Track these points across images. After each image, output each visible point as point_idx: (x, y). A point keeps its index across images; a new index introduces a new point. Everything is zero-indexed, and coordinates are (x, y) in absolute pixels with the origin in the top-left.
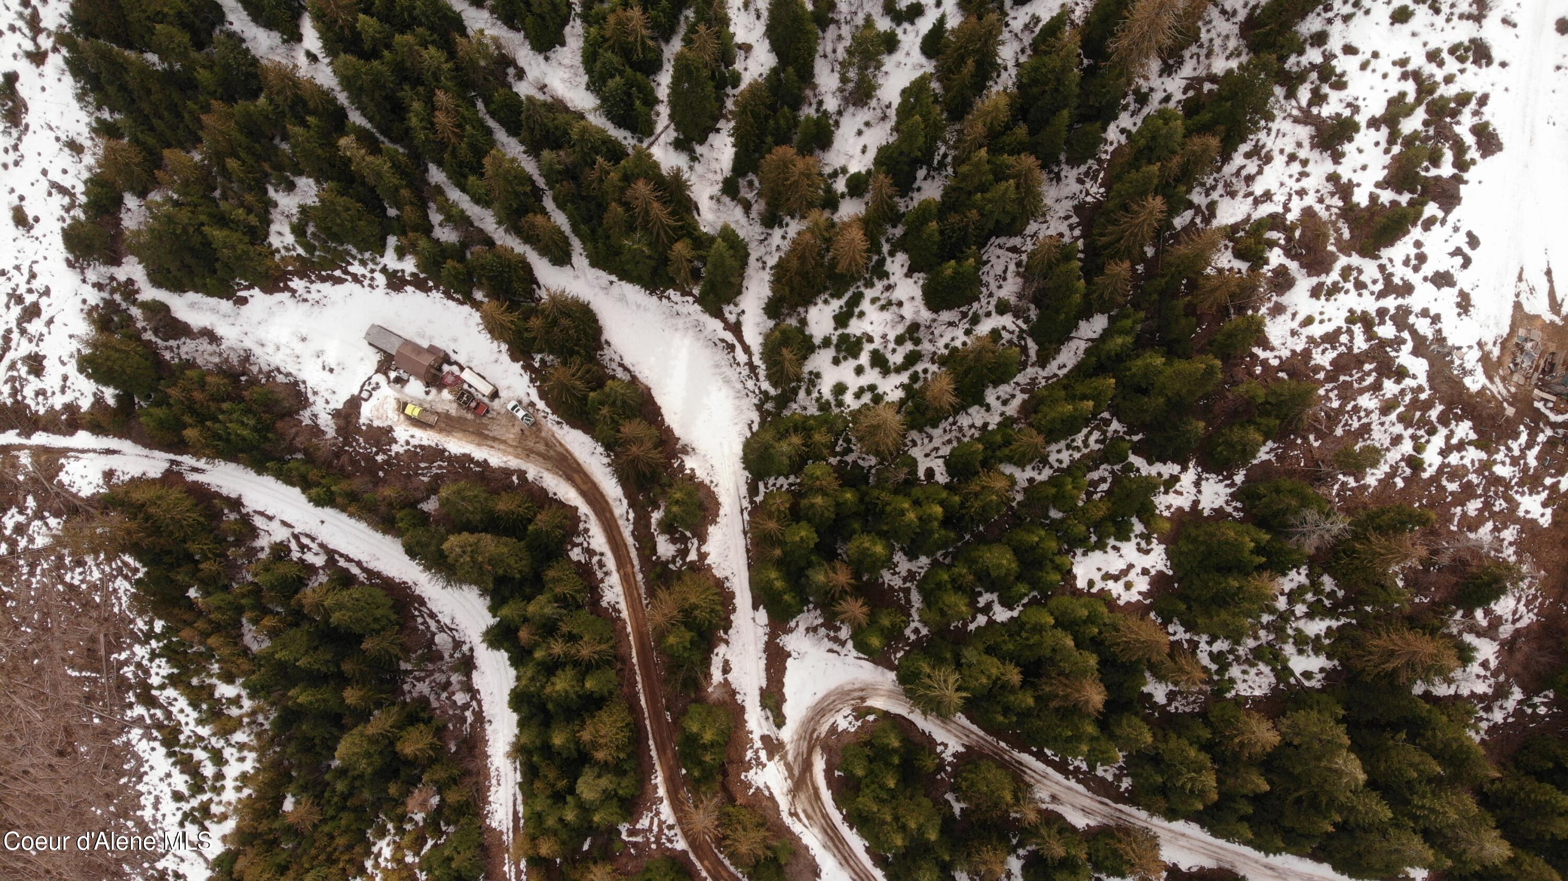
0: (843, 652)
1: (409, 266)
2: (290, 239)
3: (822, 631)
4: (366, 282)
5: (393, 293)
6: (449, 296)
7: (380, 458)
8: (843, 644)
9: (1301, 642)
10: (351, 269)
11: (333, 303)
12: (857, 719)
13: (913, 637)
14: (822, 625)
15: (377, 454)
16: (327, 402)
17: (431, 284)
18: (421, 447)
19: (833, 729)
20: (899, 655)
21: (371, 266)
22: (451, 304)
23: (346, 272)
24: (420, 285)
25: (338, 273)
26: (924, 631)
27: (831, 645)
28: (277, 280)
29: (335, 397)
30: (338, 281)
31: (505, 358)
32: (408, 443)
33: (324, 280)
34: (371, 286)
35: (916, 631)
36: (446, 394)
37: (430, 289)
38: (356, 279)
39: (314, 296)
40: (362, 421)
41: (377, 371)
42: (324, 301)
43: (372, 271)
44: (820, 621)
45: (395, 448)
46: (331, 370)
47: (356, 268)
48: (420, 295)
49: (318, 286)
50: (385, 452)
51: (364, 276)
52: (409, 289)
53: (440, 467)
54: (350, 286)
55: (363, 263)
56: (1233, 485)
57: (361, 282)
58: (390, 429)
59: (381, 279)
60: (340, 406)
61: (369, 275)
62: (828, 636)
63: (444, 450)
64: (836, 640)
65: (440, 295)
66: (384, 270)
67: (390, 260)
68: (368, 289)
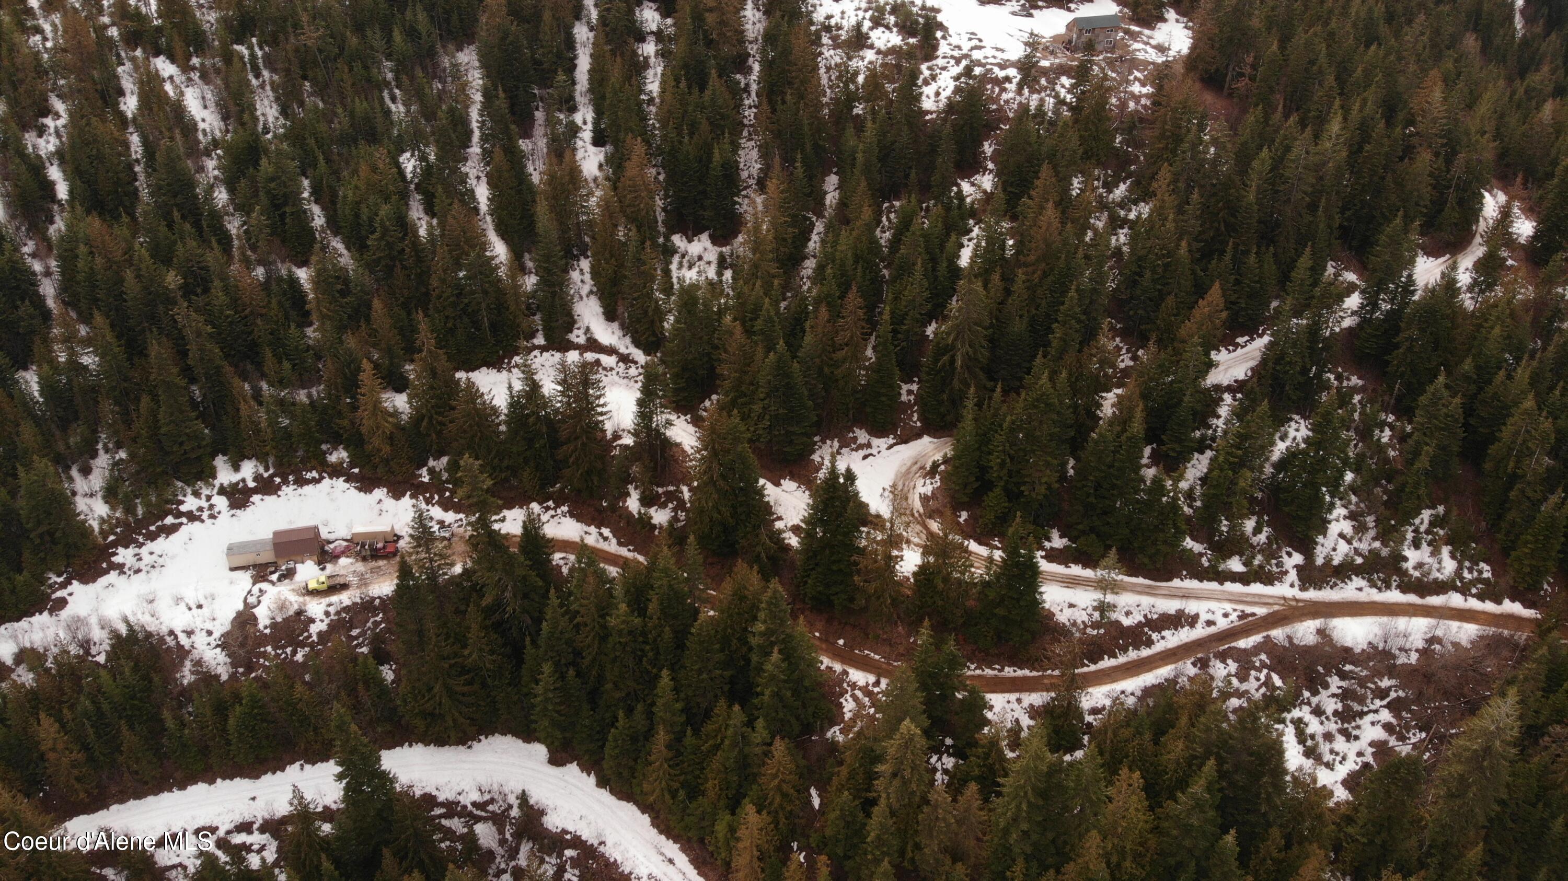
0: (874, 451)
1: (248, 470)
2: (101, 509)
3: (844, 450)
4: (205, 515)
5: (238, 512)
6: (301, 482)
7: (299, 657)
8: (869, 445)
9: (1122, 204)
10: (183, 508)
11: (173, 557)
12: (933, 478)
13: (912, 398)
14: (841, 447)
15: (294, 653)
16: (210, 633)
17: (278, 480)
18: (346, 609)
19: (924, 499)
20: (915, 419)
21: (205, 492)
22: (308, 489)
23: (179, 514)
24: (267, 487)
25: (169, 520)
26: (915, 387)
27: (862, 453)
28: (98, 561)
29: (216, 623)
30: (173, 529)
31: (389, 502)
32: (327, 614)
33: (152, 537)
34: (212, 517)
35: (910, 392)
36: (343, 561)
37: (279, 488)
38: (192, 517)
39: (147, 559)
40: (261, 626)
41: (254, 584)
42: (160, 561)
43: (209, 498)
44: (836, 444)
45: (314, 629)
46: (200, 607)
47: (190, 503)
48: (270, 500)
49: (150, 546)
50: (302, 645)
51: (201, 509)
52: (256, 498)
53: (376, 624)
54: (189, 529)
55: (197, 494)
56: (991, 171)
57: (199, 519)
58: (300, 613)
59: (221, 502)
60: (227, 627)
61: (205, 505)
62: (852, 450)
63: (373, 599)
64: (861, 447)
65: (292, 487)
66: (222, 491)
67: (225, 476)
68: (209, 522)
